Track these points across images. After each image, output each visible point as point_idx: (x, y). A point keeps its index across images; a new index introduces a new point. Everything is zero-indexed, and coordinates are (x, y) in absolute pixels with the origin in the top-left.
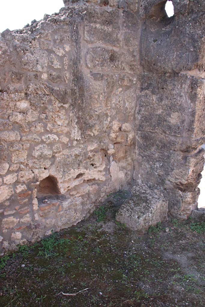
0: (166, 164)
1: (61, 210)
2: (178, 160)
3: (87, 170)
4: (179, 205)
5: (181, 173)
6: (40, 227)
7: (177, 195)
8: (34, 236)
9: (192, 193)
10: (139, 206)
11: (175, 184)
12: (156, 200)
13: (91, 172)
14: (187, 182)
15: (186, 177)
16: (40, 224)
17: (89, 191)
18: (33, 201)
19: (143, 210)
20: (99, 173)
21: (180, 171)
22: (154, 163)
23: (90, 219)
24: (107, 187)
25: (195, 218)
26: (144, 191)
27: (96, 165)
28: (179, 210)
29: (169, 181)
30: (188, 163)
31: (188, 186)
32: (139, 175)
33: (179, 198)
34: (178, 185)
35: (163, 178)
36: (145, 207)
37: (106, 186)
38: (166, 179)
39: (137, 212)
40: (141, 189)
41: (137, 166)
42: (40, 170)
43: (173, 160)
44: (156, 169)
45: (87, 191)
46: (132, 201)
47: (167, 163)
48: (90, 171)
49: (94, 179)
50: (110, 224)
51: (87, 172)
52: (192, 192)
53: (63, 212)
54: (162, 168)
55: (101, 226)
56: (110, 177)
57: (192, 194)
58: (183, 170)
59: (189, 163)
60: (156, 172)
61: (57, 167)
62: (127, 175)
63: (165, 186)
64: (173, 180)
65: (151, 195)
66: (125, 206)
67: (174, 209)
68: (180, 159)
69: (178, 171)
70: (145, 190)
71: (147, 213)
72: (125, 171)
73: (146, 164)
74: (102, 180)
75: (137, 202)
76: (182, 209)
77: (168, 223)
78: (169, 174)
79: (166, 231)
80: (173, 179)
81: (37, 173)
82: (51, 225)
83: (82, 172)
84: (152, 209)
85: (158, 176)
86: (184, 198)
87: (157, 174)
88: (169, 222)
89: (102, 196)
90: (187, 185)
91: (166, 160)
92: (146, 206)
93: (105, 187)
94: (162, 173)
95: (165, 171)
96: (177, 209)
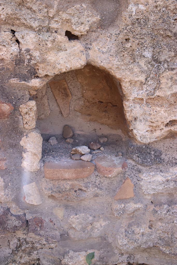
1: (132, 195)
6: (42, 232)
8: (20, 254)
16: (47, 220)
18: (24, 138)
42: (45, 36)
53: (139, 205)
61: (127, 40)
81: (31, 47)
82: (90, 237)
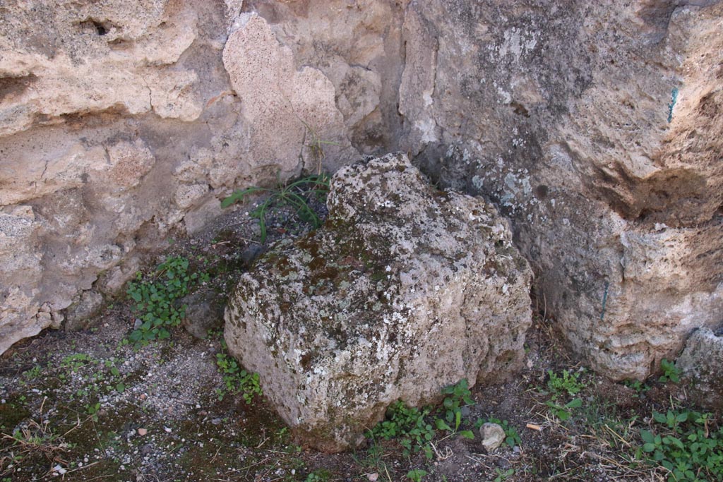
0: (554, 43)
2: (616, 26)
3: (52, 57)
4: (601, 293)
5: (627, 111)
7: (597, 235)
9: (689, 232)
10: (335, 289)
11: (590, 171)
12: (435, 264)
13: (82, 69)
14: (659, 169)
15: (652, 142)
17: (84, 177)
19: (343, 318)
20: (153, 76)
21: (623, 97)
22: (496, 30)
23: (100, 323)
24: (217, 156)
25: (695, 381)
26: (389, 204)
27: (119, 28)
28: (601, 322)
29: (564, 146)
30: (675, 50)
31: (670, 191)
32: (427, 98)
33: (609, 254)
34: (607, 178)
35: (535, 128)
36: (364, 299)
37: (213, 149)
38: (552, 136)
39: (303, 330)
40: (372, 187)
41: (415, 44)
43: (589, 22)
44: (507, 67)
45: (72, 178)
46: (308, 258)
47: (561, 37)
48: (77, 62)
49: (118, 112)
50: (193, 364)
51: (50, 67)
52: (692, 226)
54: (534, 68)
55: (138, 372)
56: (230, 99)
57: (693, 242)
58: (642, 96)
59: (679, 49)
60: (505, 89)
62: (356, 89)
63: (544, 172)
64: (582, 144)
65: (416, 232)
66: (255, 284)
67: (579, 313)
68: (627, 20)
69: (611, 95)
70: (395, 198)
71: (362, 341)
72: (343, 69)
73: (459, 31)
74: (174, 114)
75: (331, 264)
76: (623, 316)
77: (526, 386)
78: (562, 110)
79: (485, 443)
80: (582, 139)
83: (17, 71)
84: (397, 315)
85: (510, 111)
86: (635, 260)
87: (508, 100)
88: (535, 381)
89: (183, 203)
90: (659, 186)
91: (559, 21)
92: (370, 293)
93: (203, 155)
94: (533, 97)
95: (547, 85)
96: (590, 316)
